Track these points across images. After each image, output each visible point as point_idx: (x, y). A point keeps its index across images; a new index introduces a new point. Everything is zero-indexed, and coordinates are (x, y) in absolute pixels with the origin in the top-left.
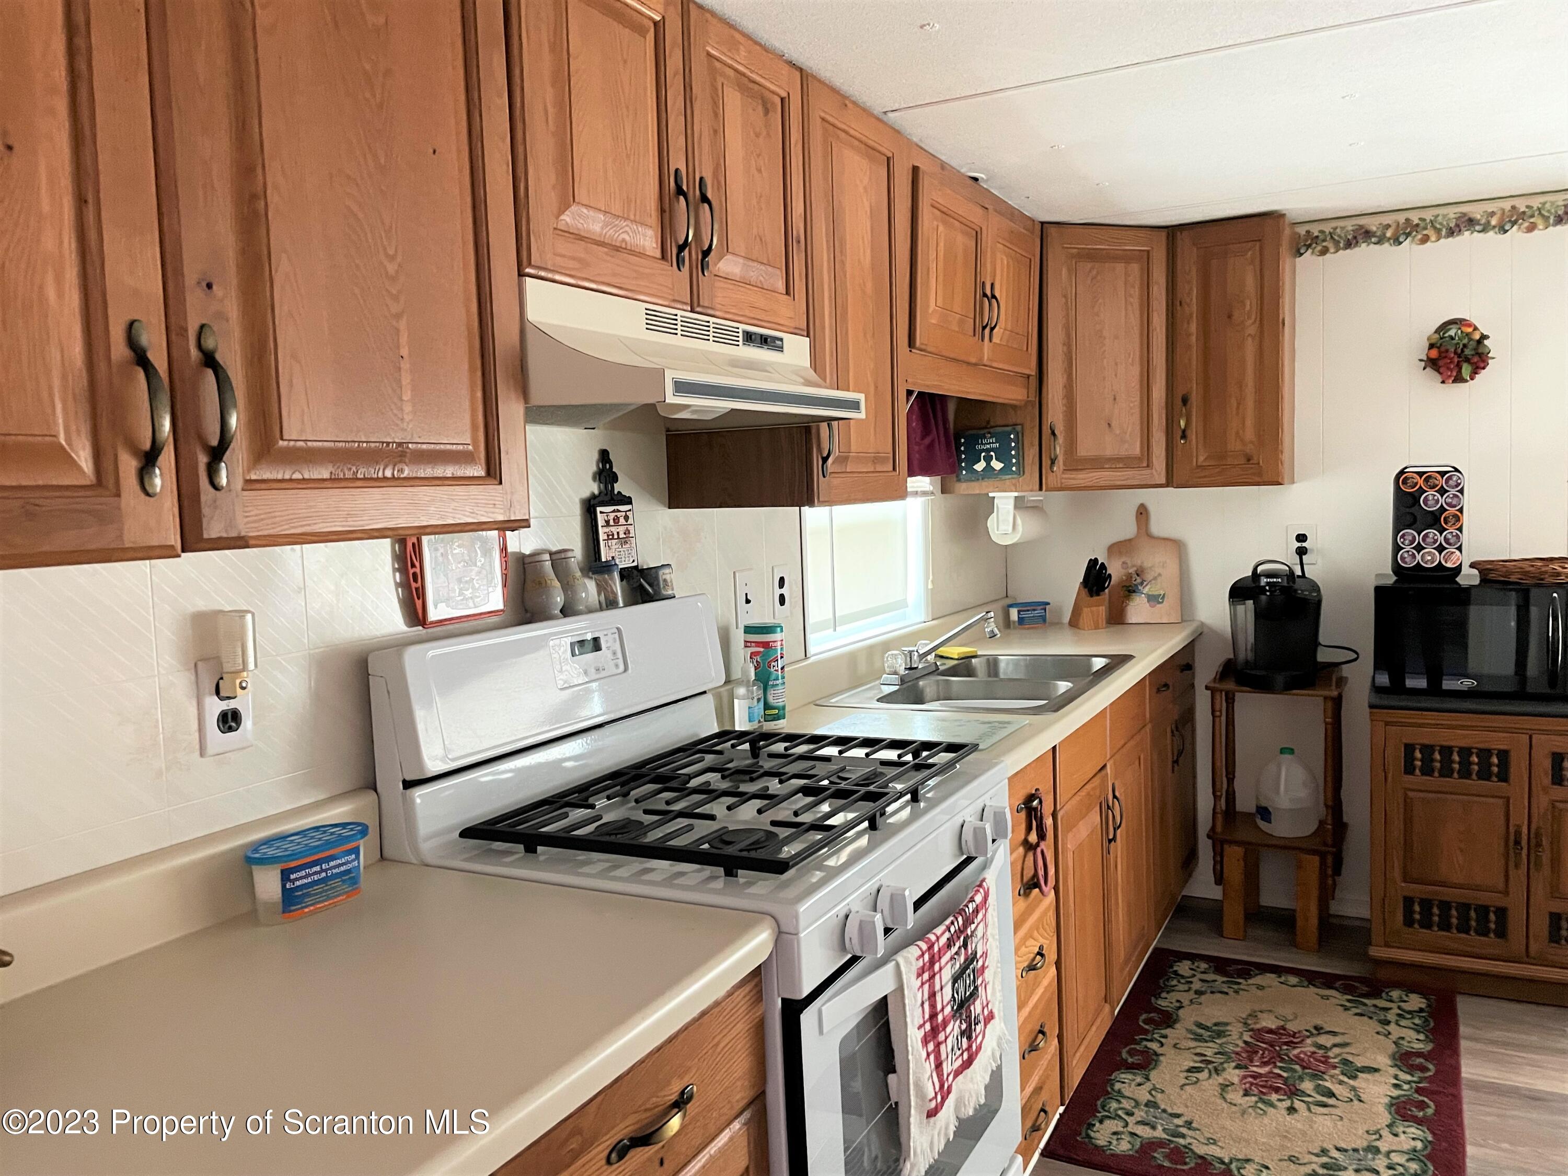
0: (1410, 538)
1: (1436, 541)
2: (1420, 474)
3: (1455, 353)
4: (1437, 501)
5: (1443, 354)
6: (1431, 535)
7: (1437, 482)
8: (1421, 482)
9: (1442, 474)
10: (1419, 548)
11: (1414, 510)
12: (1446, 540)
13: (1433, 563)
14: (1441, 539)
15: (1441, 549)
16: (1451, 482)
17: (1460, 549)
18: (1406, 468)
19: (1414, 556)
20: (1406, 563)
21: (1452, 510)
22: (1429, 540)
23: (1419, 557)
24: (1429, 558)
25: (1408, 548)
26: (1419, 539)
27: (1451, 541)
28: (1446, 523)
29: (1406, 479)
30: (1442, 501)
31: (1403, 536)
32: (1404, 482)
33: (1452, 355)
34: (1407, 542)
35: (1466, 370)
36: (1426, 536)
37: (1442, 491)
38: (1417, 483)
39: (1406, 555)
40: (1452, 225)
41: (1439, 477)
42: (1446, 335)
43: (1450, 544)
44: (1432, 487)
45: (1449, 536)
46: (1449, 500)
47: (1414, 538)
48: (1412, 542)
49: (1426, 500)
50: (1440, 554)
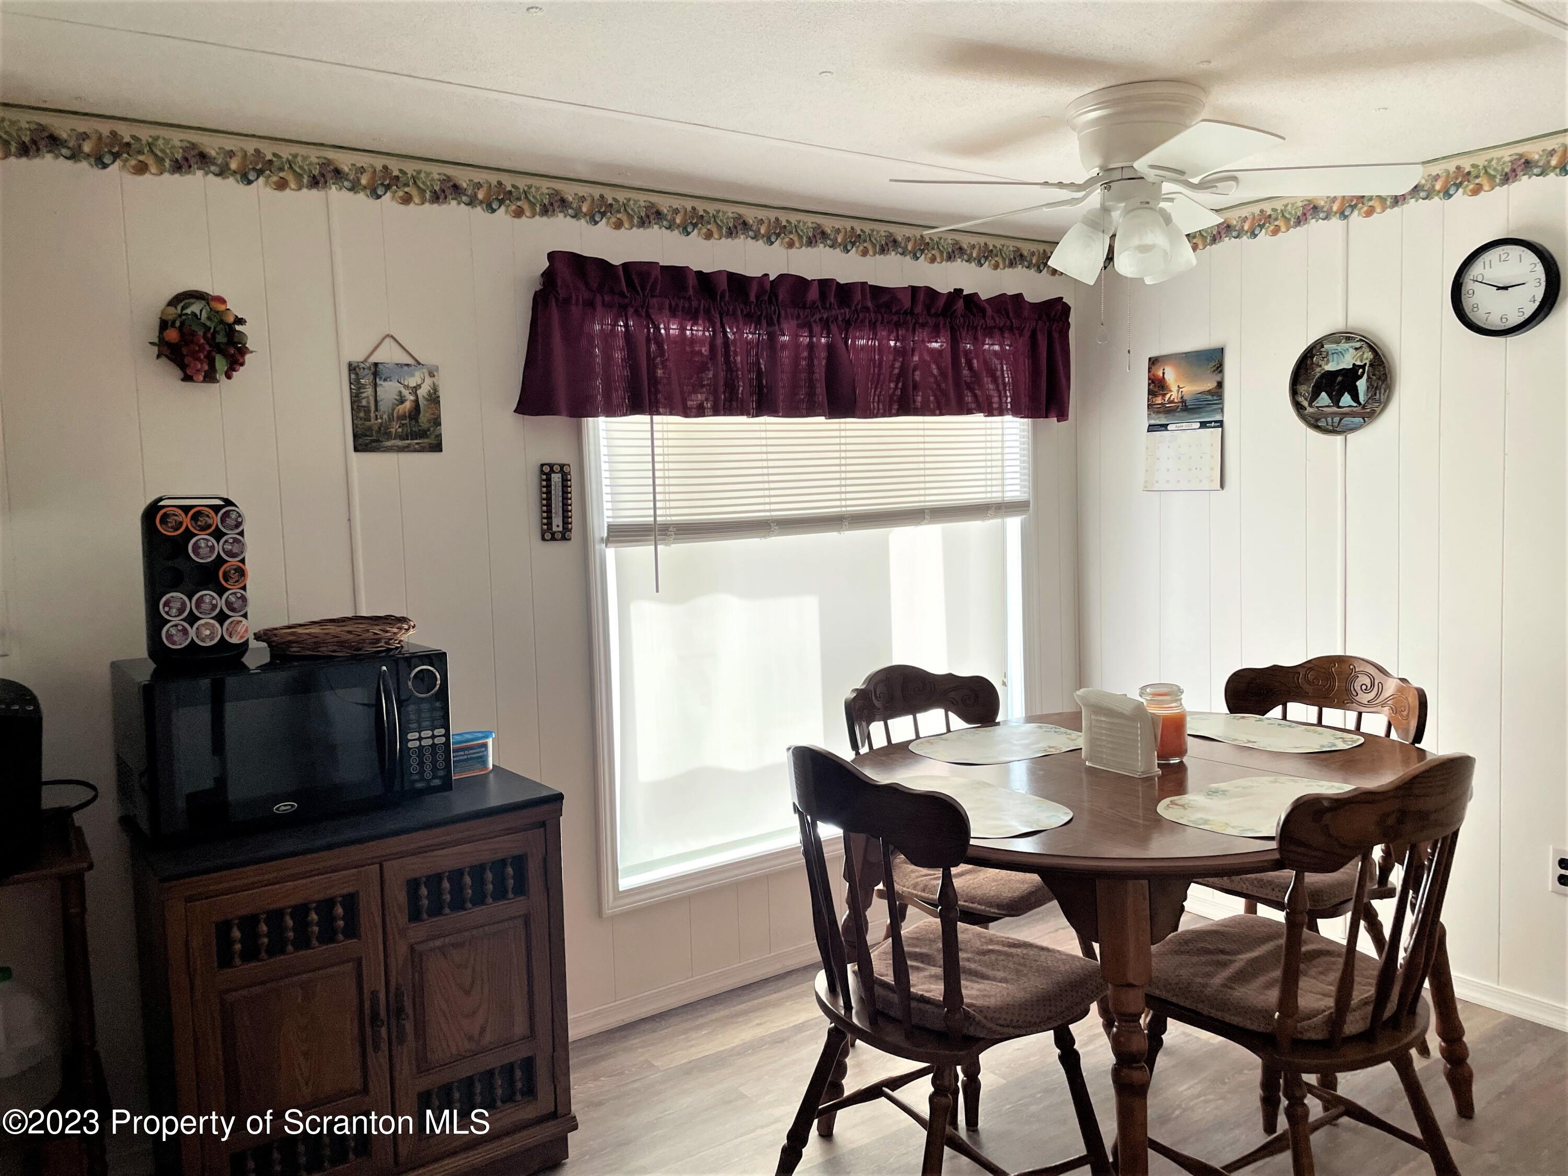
0: (178, 605)
1: (214, 607)
2: (186, 509)
3: (205, 337)
4: (212, 548)
5: (187, 335)
6: (207, 599)
7: (210, 521)
8: (187, 521)
9: (216, 509)
10: (192, 619)
11: (179, 563)
12: (229, 604)
13: (212, 639)
14: (221, 603)
15: (222, 618)
16: (228, 521)
17: (245, 616)
18: (161, 499)
19: (185, 632)
20: (174, 643)
21: (234, 561)
22: (205, 606)
23: (192, 632)
24: (208, 632)
25: (176, 620)
26: (191, 605)
27: (236, 606)
28: (226, 580)
29: (165, 516)
30: (218, 548)
31: (167, 604)
32: (164, 520)
33: (202, 341)
34: (174, 612)
35: (221, 363)
36: (200, 601)
37: (218, 535)
38: (181, 523)
39: (173, 631)
40: (179, 156)
41: (212, 513)
42: (188, 311)
43: (233, 610)
44: (203, 528)
45: (233, 599)
46: (228, 547)
47: (184, 604)
48: (181, 611)
49: (196, 548)
50: (222, 626)
